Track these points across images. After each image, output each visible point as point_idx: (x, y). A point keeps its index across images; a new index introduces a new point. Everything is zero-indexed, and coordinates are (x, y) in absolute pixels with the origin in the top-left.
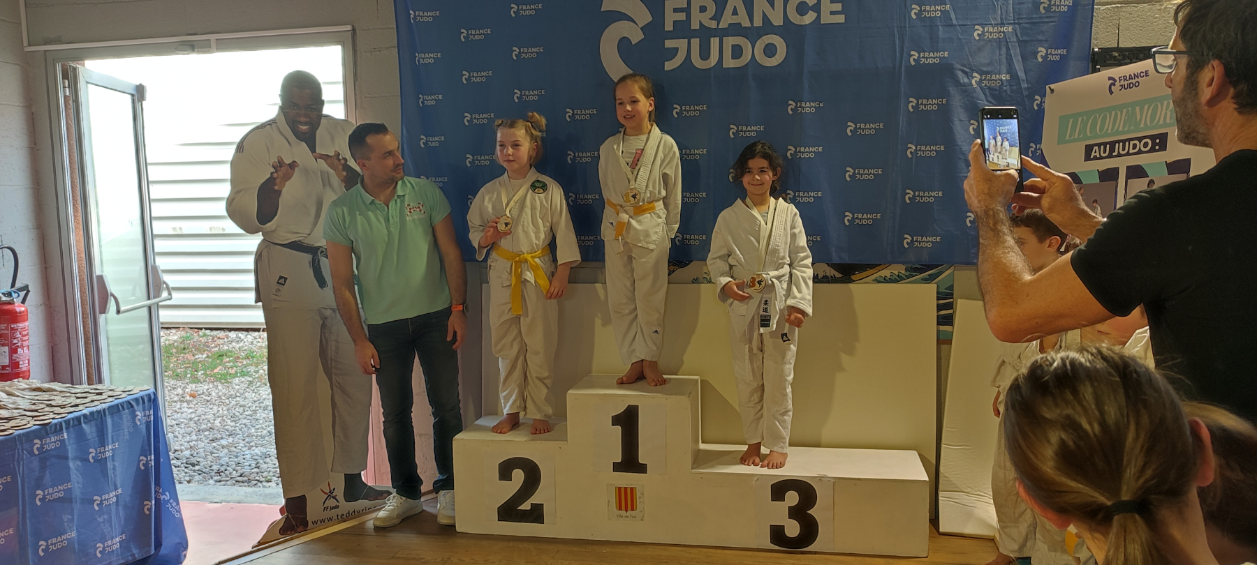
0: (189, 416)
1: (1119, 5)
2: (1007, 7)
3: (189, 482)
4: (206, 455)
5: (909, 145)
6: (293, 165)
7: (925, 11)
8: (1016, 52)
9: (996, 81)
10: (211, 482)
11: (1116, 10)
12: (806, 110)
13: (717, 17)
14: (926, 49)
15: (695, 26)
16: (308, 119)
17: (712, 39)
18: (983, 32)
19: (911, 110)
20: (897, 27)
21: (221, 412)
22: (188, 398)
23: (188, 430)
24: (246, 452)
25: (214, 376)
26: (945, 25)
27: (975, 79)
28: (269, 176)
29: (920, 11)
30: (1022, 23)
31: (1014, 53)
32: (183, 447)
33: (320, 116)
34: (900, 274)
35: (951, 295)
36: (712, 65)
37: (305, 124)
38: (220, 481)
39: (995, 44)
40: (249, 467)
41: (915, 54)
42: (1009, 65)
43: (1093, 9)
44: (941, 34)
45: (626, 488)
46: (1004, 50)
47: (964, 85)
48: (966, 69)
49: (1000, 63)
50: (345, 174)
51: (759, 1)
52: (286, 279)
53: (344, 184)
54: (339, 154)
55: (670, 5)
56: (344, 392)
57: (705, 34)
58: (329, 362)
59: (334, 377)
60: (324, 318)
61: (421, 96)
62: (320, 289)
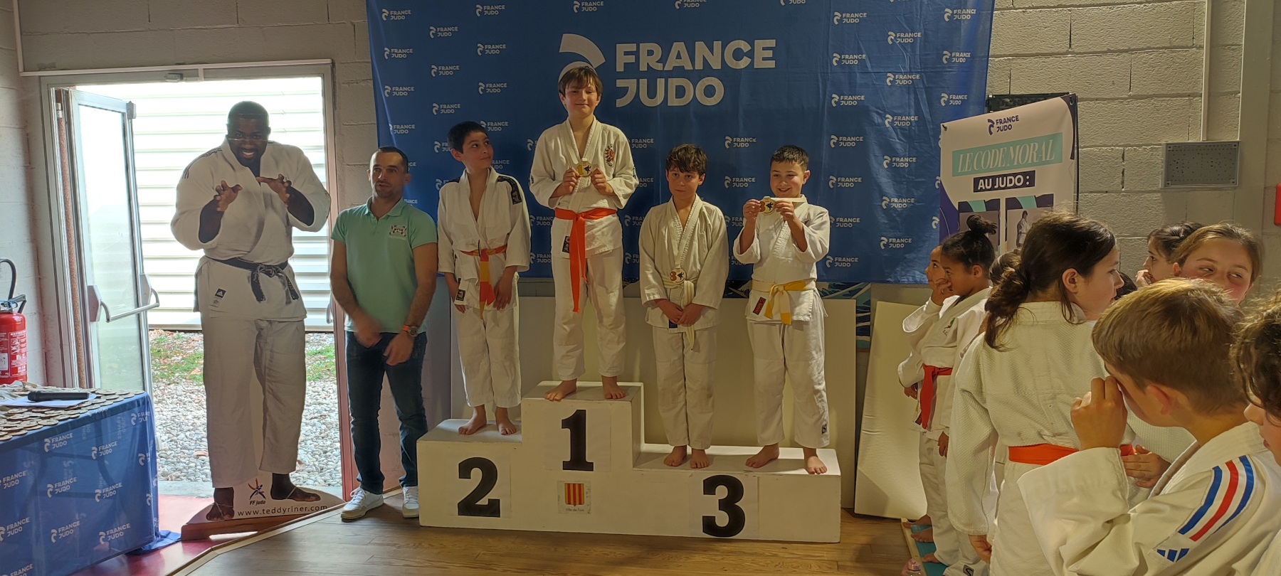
1: (1011, 58)
2: (915, 58)
5: (831, 177)
6: (236, 189)
7: (844, 59)
8: (923, 97)
9: (906, 121)
12: (742, 145)
13: (663, 60)
14: (845, 93)
15: (643, 68)
16: (253, 146)
18: (894, 79)
19: (833, 146)
20: (821, 73)
26: (861, 72)
27: (888, 120)
28: (212, 198)
29: (840, 59)
30: (927, 73)
31: (921, 98)
33: (266, 142)
35: (868, 309)
36: (659, 104)
39: (904, 89)
41: (836, 98)
42: (917, 107)
44: (859, 80)
45: (574, 484)
46: (912, 97)
47: (879, 125)
48: (879, 111)
49: (909, 106)
50: (288, 195)
51: (700, 47)
52: (224, 292)
53: (287, 206)
54: (283, 177)
55: (621, 48)
56: (276, 397)
57: (652, 75)
58: (263, 370)
59: (267, 383)
60: (260, 329)
61: (390, 125)
62: (258, 302)
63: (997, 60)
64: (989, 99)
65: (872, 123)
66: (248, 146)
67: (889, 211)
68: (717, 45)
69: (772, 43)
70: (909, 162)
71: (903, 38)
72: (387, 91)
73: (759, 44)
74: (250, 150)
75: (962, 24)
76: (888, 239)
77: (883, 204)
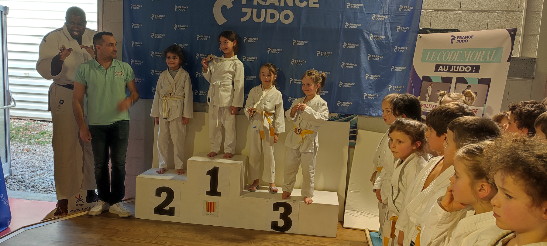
0: (24, 160)
1: (432, 11)
2: (386, 7)
3: (18, 190)
4: (28, 178)
5: (342, 63)
6: (70, 50)
7: (352, 6)
9: (380, 38)
10: (29, 190)
11: (430, 12)
12: (301, 44)
14: (352, 22)
16: (78, 30)
17: (262, 9)
18: (376, 17)
19: (344, 48)
20: (341, 11)
21: (39, 159)
22: (25, 151)
23: (22, 166)
24: (47, 178)
25: (39, 142)
26: (360, 13)
27: (371, 37)
28: (58, 54)
29: (351, 5)
30: (392, 15)
31: (388, 27)
32: (18, 174)
33: (84, 28)
34: (335, 117)
35: (356, 128)
36: (262, 21)
37: (77, 31)
38: (33, 190)
39: (380, 23)
40: (48, 185)
41: (347, 24)
42: (386, 32)
43: (421, 12)
44: (359, 16)
45: (211, 202)
47: (367, 39)
49: (382, 31)
56: (89, 153)
57: (259, 7)
59: (85, 147)
63: (425, 11)
64: (420, 30)
65: (364, 38)
70: (379, 58)
76: (367, 94)
77: (366, 77)
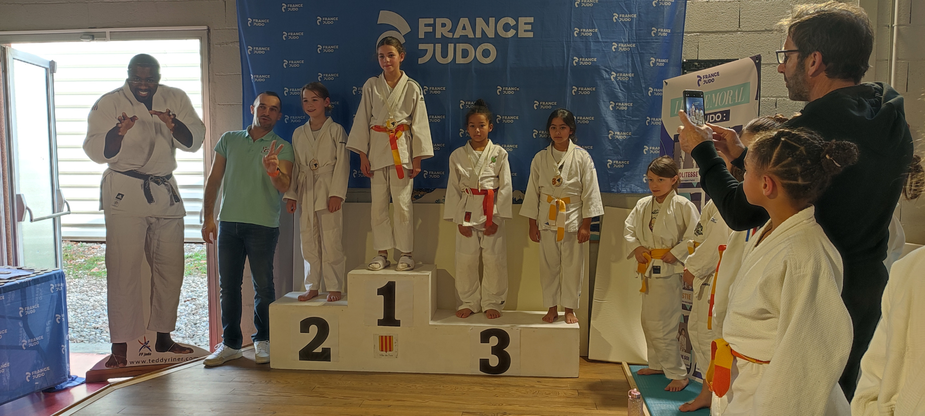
1: (698, 34)
2: (632, 32)
6: (133, 119)
7: (582, 32)
8: (637, 60)
9: (626, 77)
11: (697, 37)
12: (509, 93)
13: (453, 31)
14: (583, 56)
15: (438, 36)
16: (147, 88)
18: (618, 46)
19: (574, 94)
20: (566, 41)
26: (595, 42)
27: (613, 76)
28: (115, 126)
29: (580, 32)
30: (641, 42)
33: (157, 86)
36: (449, 62)
39: (625, 55)
41: (576, 59)
42: (633, 67)
43: (683, 35)
45: (386, 337)
46: (630, 59)
47: (607, 79)
48: (607, 69)
49: (628, 66)
50: (173, 125)
51: (480, 21)
52: (123, 196)
53: (172, 132)
54: (170, 111)
55: (422, 22)
56: (161, 275)
57: (445, 41)
58: (152, 254)
59: (154, 264)
60: (150, 224)
61: (252, 75)
62: (148, 204)
63: (689, 35)
64: (683, 62)
65: (602, 78)
66: (143, 88)
67: (613, 141)
68: (492, 20)
69: (531, 20)
70: (627, 106)
71: (623, 18)
72: (249, 50)
73: (522, 20)
74: (145, 90)
75: (665, 9)
76: (613, 161)
77: (609, 136)
